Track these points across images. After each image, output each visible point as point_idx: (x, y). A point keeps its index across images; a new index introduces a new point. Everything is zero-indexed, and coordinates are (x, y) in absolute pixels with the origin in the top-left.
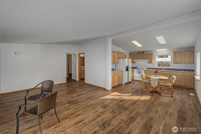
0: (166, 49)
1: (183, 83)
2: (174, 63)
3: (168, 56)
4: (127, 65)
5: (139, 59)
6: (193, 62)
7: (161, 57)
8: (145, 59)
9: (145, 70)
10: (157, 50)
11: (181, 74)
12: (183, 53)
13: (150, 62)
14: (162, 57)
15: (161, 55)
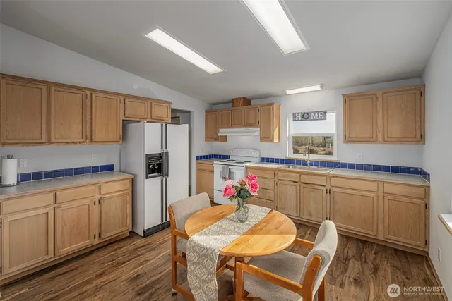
0: (318, 87)
1: (381, 227)
2: (348, 139)
3: (325, 113)
4: (156, 150)
5: (232, 127)
6: (418, 136)
7: (303, 116)
8: (251, 126)
9: (247, 168)
10: (289, 92)
11: (373, 186)
12: (380, 98)
13: (266, 137)
14: (307, 119)
15: (303, 111)
